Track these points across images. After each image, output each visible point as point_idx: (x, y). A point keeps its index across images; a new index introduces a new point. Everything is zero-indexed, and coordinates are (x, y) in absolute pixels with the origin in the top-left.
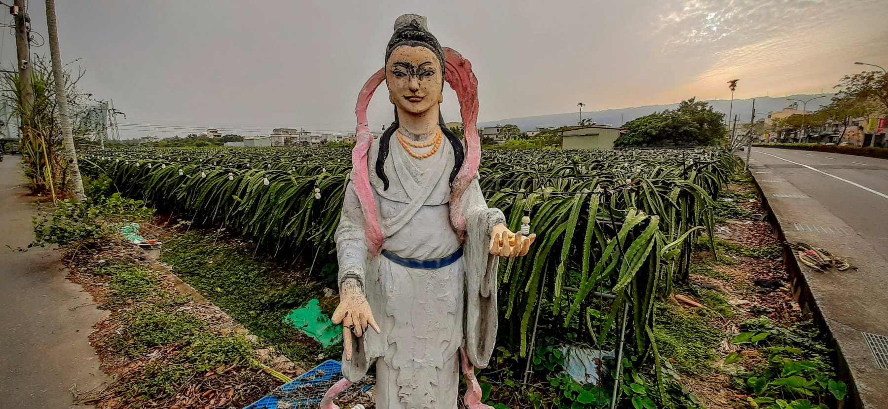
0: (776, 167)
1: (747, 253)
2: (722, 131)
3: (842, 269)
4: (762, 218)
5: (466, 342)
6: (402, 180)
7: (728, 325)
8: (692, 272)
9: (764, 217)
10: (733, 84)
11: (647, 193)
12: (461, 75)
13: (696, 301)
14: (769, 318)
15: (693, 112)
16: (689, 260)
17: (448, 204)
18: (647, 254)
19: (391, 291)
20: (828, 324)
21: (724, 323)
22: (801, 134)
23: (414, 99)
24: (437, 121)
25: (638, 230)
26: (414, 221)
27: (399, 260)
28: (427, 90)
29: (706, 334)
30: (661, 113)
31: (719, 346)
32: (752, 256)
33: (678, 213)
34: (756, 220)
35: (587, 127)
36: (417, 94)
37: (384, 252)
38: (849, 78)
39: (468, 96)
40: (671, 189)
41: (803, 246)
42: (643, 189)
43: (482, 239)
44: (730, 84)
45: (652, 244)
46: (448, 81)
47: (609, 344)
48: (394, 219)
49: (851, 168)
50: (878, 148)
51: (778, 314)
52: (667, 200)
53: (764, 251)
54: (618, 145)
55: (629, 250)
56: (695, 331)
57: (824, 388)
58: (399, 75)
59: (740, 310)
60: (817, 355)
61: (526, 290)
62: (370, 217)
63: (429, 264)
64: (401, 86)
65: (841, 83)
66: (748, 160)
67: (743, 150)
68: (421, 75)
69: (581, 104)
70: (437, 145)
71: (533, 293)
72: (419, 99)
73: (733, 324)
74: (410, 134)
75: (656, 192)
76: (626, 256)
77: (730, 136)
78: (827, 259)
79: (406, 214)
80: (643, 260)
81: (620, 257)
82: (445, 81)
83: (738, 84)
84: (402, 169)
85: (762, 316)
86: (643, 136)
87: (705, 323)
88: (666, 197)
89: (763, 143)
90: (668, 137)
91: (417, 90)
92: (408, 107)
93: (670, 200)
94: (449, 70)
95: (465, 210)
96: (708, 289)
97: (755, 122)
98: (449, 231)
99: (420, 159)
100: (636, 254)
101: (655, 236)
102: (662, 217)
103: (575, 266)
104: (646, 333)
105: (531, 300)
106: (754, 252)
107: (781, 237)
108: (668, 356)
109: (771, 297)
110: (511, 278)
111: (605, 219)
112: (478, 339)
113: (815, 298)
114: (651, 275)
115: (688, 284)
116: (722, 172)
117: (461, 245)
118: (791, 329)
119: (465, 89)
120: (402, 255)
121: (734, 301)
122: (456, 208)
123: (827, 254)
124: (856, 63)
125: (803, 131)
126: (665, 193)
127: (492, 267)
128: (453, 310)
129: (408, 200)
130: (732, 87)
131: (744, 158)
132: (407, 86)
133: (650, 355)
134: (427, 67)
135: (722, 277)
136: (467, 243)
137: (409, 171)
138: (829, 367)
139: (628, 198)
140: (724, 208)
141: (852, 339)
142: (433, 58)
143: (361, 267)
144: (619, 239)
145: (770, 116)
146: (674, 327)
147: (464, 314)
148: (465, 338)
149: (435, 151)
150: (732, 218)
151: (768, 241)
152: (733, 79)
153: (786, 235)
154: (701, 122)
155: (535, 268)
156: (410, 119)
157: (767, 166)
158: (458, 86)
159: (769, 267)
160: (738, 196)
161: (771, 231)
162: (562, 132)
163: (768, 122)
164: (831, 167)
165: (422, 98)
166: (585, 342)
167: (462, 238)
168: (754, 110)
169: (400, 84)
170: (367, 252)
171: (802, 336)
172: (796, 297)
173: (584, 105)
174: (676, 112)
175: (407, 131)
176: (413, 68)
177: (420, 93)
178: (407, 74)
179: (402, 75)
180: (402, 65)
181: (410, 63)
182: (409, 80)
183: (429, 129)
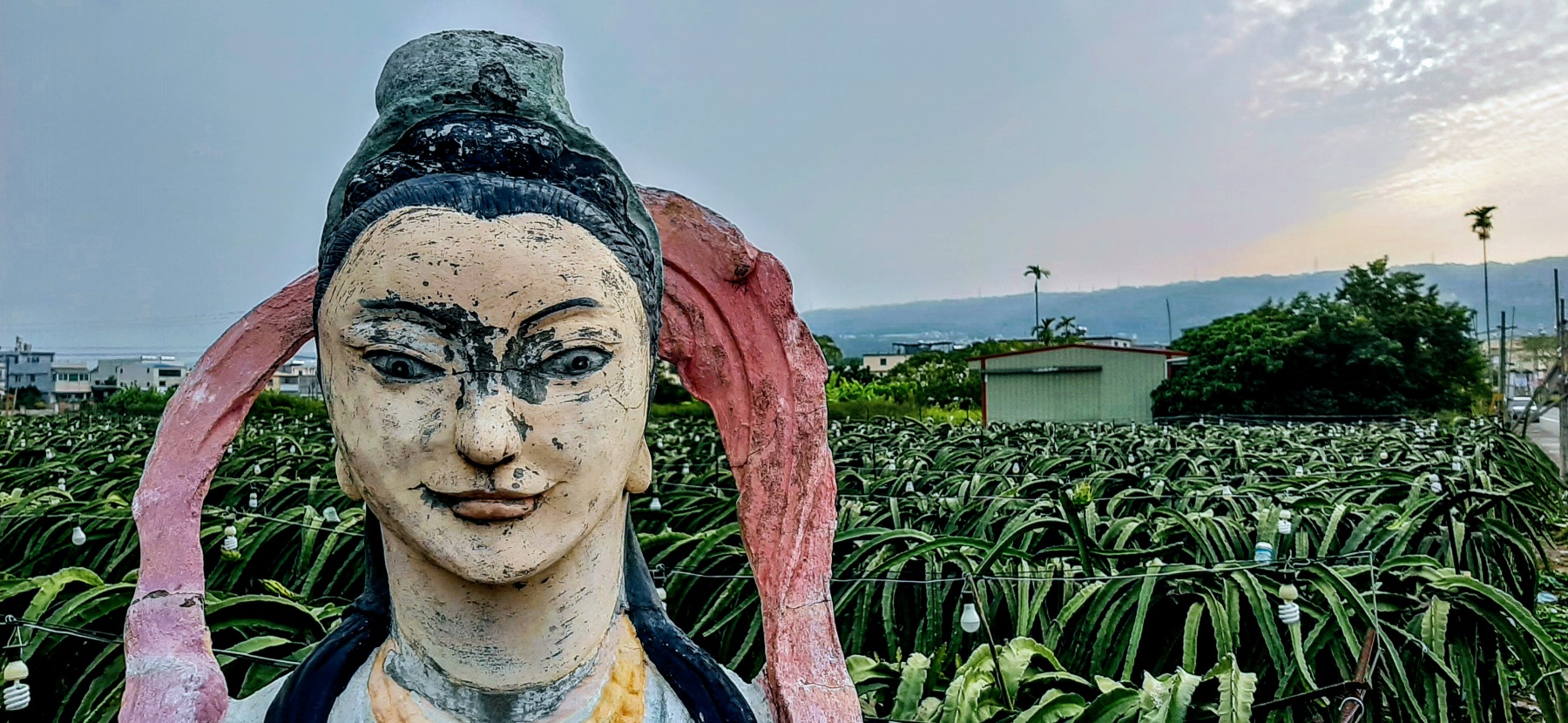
2: (1471, 359)
10: (1482, 218)
11: (1343, 625)
12: (739, 331)
15: (1383, 304)
23: (488, 508)
28: (570, 452)
30: (1288, 303)
35: (1060, 344)
36: (505, 480)
40: (1416, 604)
44: (1473, 219)
52: (1413, 646)
54: (1163, 404)
58: (399, 367)
64: (408, 433)
68: (530, 370)
69: (1036, 271)
72: (517, 506)
74: (454, 689)
77: (1495, 378)
83: (1494, 216)
88: (1408, 635)
91: (508, 459)
92: (449, 550)
93: (1424, 646)
126: (1402, 621)
130: (1479, 229)
132: (443, 436)
134: (567, 330)
139: (1279, 642)
142: (607, 277)
152: (1479, 206)
154: (1407, 333)
158: (724, 382)
162: (983, 360)
165: (537, 497)
169: (401, 418)
173: (1047, 273)
174: (1332, 300)
175: (440, 670)
176: (487, 339)
177: (527, 474)
178: (449, 367)
179: (418, 370)
180: (415, 314)
181: (468, 307)
182: (460, 404)
183: (568, 661)
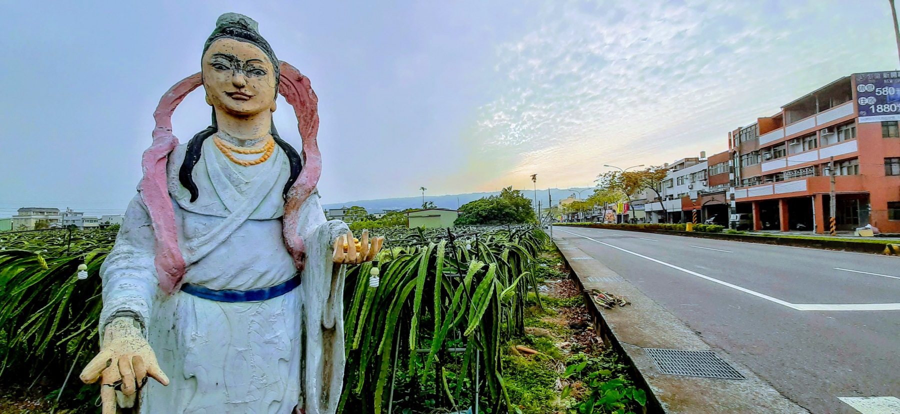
0: (570, 239)
1: (562, 304)
2: (532, 213)
3: (621, 305)
4: (567, 277)
5: (305, 399)
6: (218, 189)
7: (558, 365)
8: (526, 326)
9: (568, 275)
10: (534, 177)
11: (484, 254)
12: (298, 90)
13: (532, 349)
14: (585, 353)
15: (511, 198)
16: (522, 313)
17: (281, 219)
18: (489, 297)
19: (193, 340)
20: (622, 346)
21: (555, 364)
22: (581, 217)
23: (239, 96)
24: (269, 129)
25: (479, 277)
26: (233, 239)
27: (207, 294)
28: (257, 89)
29: (544, 377)
30: (488, 198)
31: (555, 385)
32: (565, 306)
33: (510, 270)
34: (563, 278)
35: (429, 209)
36: (243, 91)
37: (186, 288)
38: (602, 175)
39: (307, 111)
40: (502, 250)
41: (596, 292)
42: (481, 251)
43: (324, 254)
44: (532, 177)
45: (492, 288)
46: (284, 95)
47: (466, 403)
48: (202, 239)
49: (613, 238)
50: (626, 224)
51: (590, 350)
52: (500, 259)
53: (573, 301)
54: (457, 224)
55: (474, 295)
56: (535, 376)
57: (631, 399)
58: (220, 67)
59: (565, 351)
60: (621, 374)
61: (379, 353)
62: (164, 236)
63: (253, 296)
64: (222, 80)
65: (597, 179)
66: (551, 234)
67: (547, 228)
68: (248, 71)
69: (423, 189)
70: (268, 153)
71: (386, 358)
72: (246, 97)
73: (561, 363)
74: (232, 138)
75: (491, 253)
76: (472, 301)
77: (538, 217)
78: (611, 298)
79: (222, 230)
80: (487, 303)
81: (467, 303)
82: (279, 95)
83: (537, 177)
84: (219, 175)
85: (580, 352)
86: (476, 218)
87: (541, 367)
88: (499, 257)
89: (559, 223)
90: (495, 217)
91: (243, 87)
92: (231, 106)
93: (503, 259)
94: (284, 83)
95: (303, 228)
96: (539, 337)
97: (552, 206)
98: (283, 252)
99: (245, 165)
100: (480, 299)
101: (494, 281)
102: (498, 275)
103: (428, 334)
104: (497, 379)
105: (385, 366)
106: (567, 302)
107: (581, 287)
108: (518, 404)
109: (583, 336)
110: (361, 342)
111: (452, 273)
112: (320, 388)
113: (610, 328)
114: (494, 318)
115: (524, 335)
116: (536, 240)
117: (297, 272)
118: (600, 358)
119: (303, 104)
120: (213, 286)
121: (559, 344)
122: (291, 222)
123: (611, 296)
124: (605, 166)
125: (581, 213)
126: (499, 254)
127: (337, 288)
128: (286, 355)
129: (225, 214)
130: (534, 180)
131: (549, 234)
132: (230, 81)
133: (502, 404)
134: (256, 65)
135: (548, 325)
136: (306, 268)
137: (229, 179)
138: (630, 382)
140: (542, 271)
141: (639, 354)
142: (265, 58)
143: (143, 301)
144: (465, 284)
145: (560, 203)
146: (518, 376)
147: (301, 361)
148: (303, 394)
149: (265, 159)
150: (547, 279)
151: (574, 293)
152: (533, 174)
153: (584, 286)
154: (517, 205)
155: (387, 327)
156: (232, 121)
157: (564, 239)
158: (295, 100)
159: (577, 312)
160: (549, 261)
161: (574, 285)
162: (408, 213)
163: (560, 207)
164: (601, 238)
165: (250, 97)
166: (443, 407)
167: (300, 263)
168: (550, 196)
169: (221, 78)
170: (157, 288)
171: (608, 362)
172: (599, 333)
173: (426, 189)
174: (499, 197)
175: (229, 135)
176: (239, 63)
177: (247, 91)
178: (231, 68)
179: (224, 68)
180: (224, 57)
181: (235, 56)
182: (233, 75)
183: (258, 136)
